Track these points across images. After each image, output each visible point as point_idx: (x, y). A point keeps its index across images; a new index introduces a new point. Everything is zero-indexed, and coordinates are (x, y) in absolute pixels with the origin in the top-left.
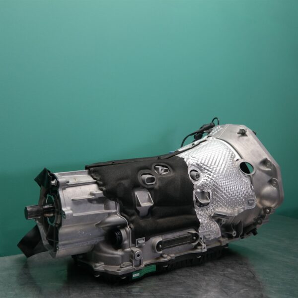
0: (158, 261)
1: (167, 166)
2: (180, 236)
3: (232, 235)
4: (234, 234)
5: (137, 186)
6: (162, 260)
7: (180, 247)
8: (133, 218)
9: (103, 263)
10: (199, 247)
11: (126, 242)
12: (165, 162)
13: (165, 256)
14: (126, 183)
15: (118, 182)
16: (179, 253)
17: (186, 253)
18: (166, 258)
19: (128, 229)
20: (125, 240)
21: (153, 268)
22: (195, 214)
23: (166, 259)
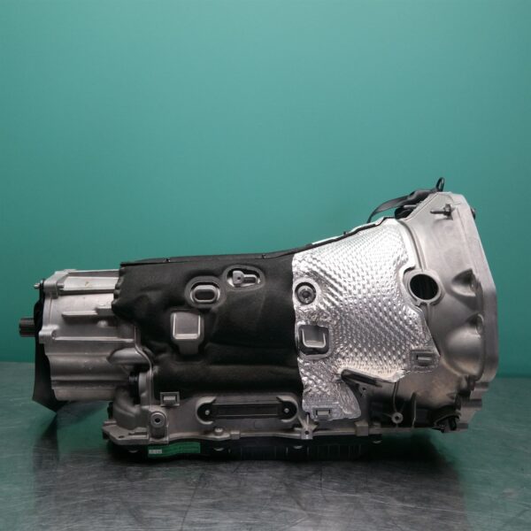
0: (203, 437)
1: (258, 271)
2: (258, 401)
3: (390, 419)
4: (397, 418)
5: (178, 303)
6: (211, 436)
7: (259, 422)
8: (163, 356)
9: (114, 422)
10: (297, 429)
11: (144, 395)
12: (257, 264)
13: (219, 431)
14: (154, 296)
15: (139, 294)
16: (256, 431)
17: (270, 434)
18: (221, 434)
19: (150, 373)
20: (143, 391)
21: (195, 448)
22: (296, 366)
23: (218, 437)
